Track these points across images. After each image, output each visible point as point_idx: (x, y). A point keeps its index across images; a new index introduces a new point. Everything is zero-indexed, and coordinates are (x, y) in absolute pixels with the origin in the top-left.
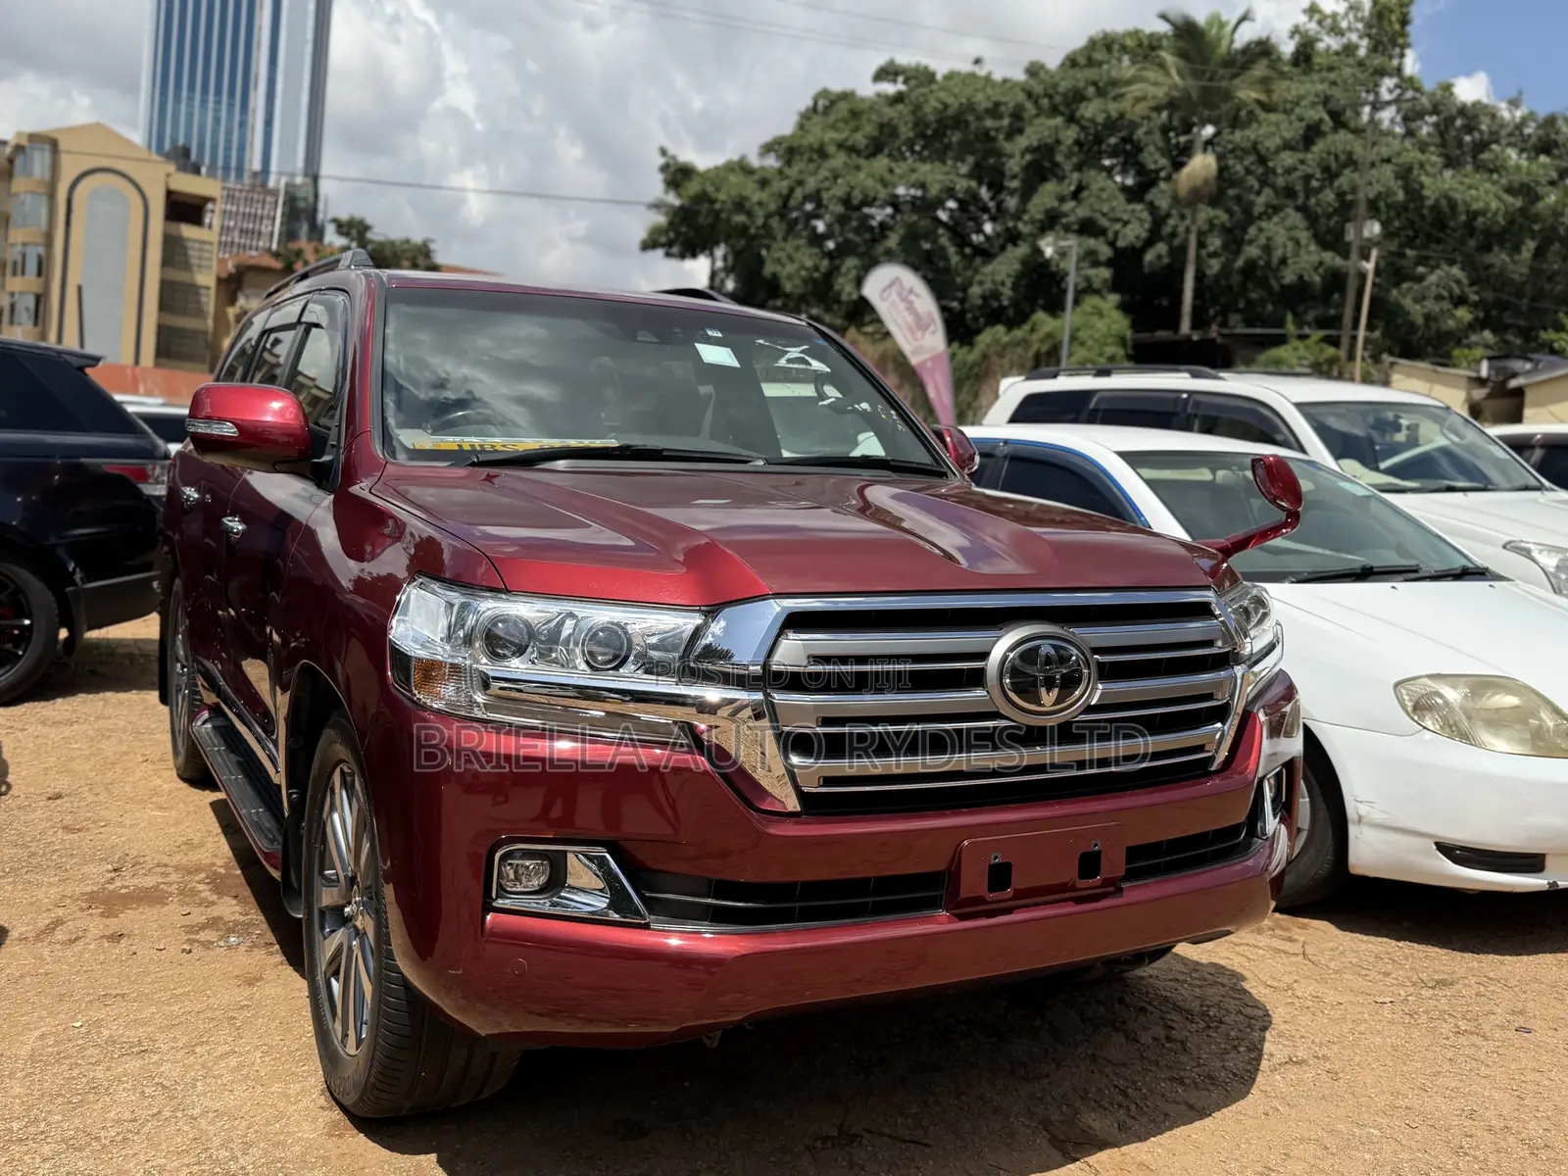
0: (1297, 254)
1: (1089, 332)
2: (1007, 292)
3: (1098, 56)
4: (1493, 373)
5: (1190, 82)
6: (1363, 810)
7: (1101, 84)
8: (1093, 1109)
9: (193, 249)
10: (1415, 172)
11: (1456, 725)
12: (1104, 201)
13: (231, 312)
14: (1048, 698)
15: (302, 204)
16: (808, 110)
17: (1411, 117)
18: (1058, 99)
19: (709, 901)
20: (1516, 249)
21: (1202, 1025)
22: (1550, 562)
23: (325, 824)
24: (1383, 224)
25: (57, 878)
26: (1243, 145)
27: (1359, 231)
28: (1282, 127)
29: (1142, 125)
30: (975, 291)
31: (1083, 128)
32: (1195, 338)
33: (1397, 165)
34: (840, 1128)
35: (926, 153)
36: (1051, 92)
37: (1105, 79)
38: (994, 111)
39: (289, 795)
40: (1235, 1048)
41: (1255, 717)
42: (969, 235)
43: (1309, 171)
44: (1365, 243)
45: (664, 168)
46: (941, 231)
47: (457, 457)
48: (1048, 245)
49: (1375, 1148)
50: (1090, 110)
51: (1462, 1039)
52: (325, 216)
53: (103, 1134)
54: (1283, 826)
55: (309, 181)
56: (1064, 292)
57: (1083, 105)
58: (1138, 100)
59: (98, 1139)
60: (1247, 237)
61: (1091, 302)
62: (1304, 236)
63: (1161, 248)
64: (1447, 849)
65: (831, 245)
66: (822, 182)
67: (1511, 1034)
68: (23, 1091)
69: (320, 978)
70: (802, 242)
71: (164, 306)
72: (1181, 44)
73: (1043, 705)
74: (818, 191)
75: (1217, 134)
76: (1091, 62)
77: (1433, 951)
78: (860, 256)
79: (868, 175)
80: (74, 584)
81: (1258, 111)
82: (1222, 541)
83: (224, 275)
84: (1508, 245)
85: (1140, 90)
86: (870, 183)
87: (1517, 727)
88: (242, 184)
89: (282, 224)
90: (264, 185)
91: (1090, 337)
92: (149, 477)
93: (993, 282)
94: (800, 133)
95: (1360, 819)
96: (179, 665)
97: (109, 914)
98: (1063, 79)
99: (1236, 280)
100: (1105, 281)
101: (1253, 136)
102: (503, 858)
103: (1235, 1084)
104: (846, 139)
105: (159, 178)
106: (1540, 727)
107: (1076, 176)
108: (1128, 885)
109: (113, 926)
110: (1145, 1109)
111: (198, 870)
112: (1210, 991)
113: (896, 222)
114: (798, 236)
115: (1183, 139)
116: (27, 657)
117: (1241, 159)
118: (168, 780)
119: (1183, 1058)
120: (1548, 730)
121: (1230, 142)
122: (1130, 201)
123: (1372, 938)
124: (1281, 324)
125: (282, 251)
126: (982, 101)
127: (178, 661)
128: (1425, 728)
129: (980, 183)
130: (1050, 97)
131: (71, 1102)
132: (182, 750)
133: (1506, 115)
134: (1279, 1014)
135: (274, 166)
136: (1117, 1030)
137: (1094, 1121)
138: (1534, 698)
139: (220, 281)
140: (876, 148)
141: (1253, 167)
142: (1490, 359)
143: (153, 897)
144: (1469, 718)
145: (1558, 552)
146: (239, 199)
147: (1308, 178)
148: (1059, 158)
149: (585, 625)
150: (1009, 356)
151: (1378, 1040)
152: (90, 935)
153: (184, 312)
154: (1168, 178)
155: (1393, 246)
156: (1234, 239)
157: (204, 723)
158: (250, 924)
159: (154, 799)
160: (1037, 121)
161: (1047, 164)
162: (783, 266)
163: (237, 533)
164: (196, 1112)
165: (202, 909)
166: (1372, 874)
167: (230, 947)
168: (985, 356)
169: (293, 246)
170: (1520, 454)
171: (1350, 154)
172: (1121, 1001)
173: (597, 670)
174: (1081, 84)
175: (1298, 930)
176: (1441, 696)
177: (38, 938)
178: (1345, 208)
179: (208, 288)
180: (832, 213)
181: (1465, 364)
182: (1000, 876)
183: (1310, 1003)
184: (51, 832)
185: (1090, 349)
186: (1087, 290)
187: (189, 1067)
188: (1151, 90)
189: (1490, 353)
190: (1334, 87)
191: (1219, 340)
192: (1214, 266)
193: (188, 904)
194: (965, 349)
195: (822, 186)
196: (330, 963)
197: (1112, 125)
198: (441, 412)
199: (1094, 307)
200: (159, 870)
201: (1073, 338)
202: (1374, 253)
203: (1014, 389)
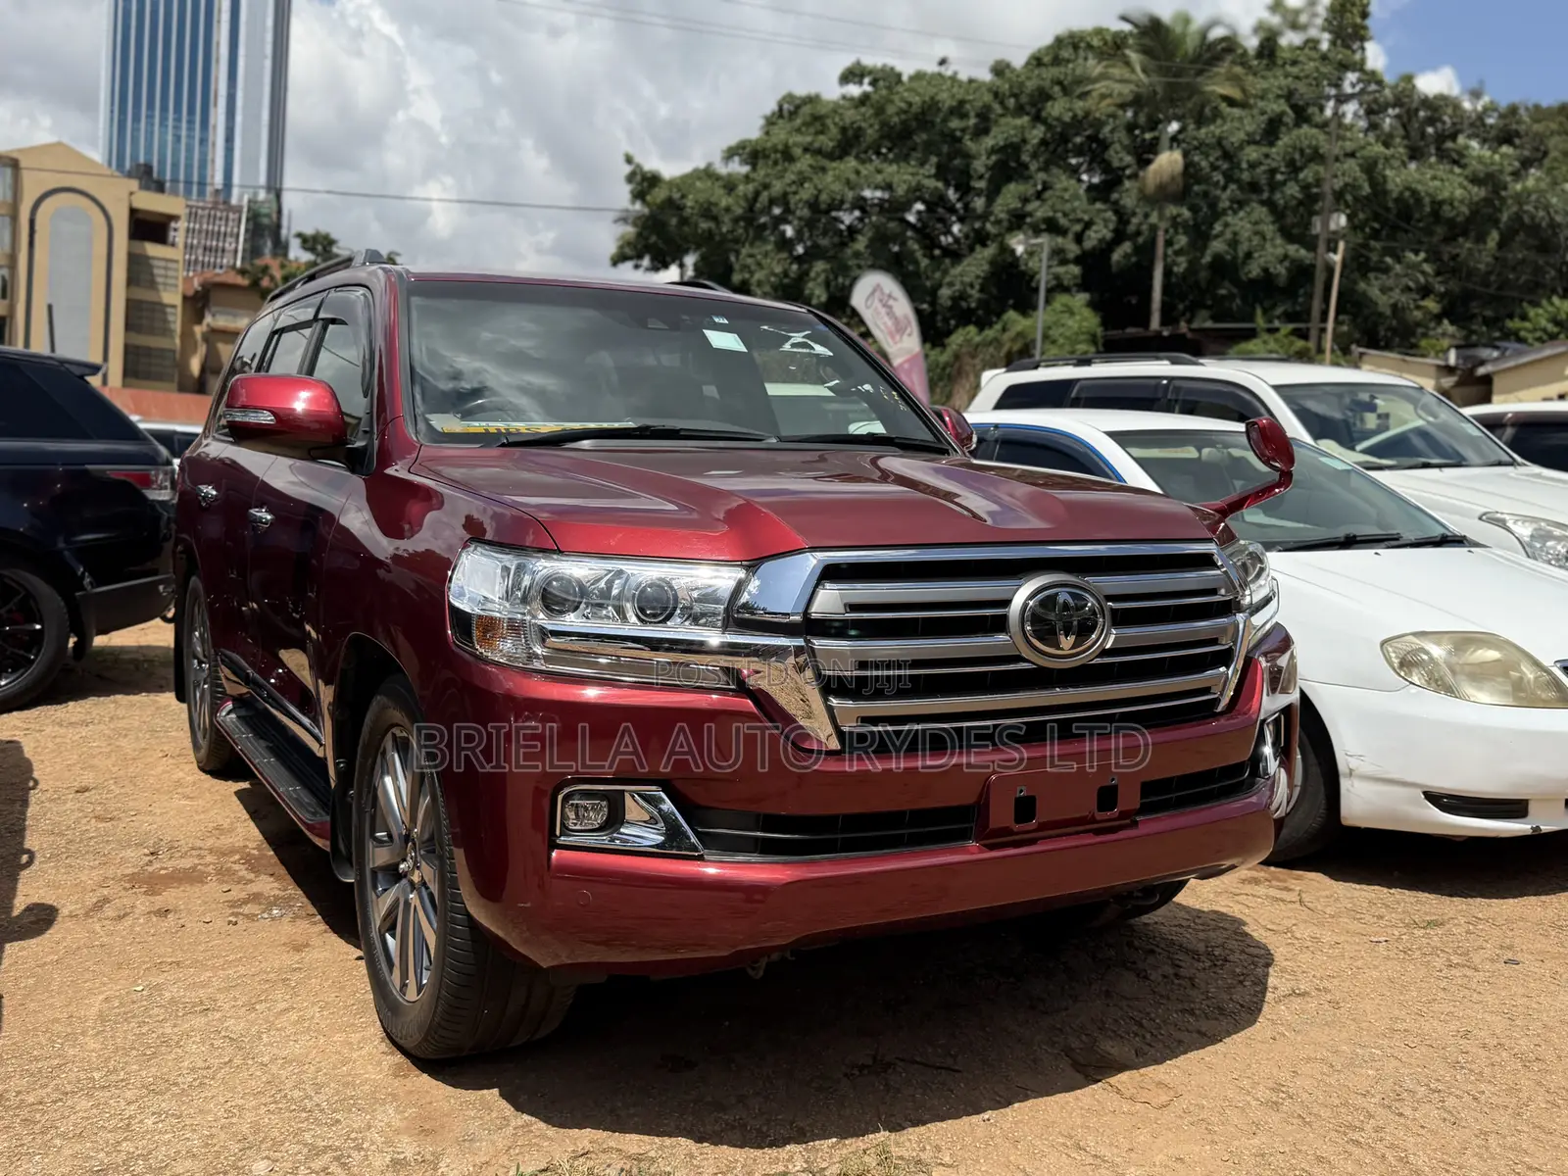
0: (1263, 248)
1: (1061, 330)
2: (975, 293)
3: (1066, 53)
4: (1461, 361)
5: (1155, 78)
6: (1354, 763)
7: (1066, 83)
8: (1111, 1038)
9: (159, 267)
10: (1380, 166)
11: (1441, 679)
12: (1067, 201)
13: (198, 330)
14: (1067, 642)
15: (265, 221)
16: (773, 114)
17: (1373, 111)
18: (1024, 99)
19: (759, 834)
20: (1481, 239)
21: (1208, 964)
22: (1525, 531)
23: (375, 789)
24: (1350, 218)
25: (97, 862)
26: (1207, 141)
27: (1326, 224)
28: (1245, 122)
29: (1108, 123)
30: (945, 293)
31: (1049, 127)
32: (1166, 333)
33: (1363, 158)
34: (874, 1058)
35: (891, 156)
36: (1016, 91)
37: (1069, 78)
38: (959, 110)
39: (336, 765)
40: (1241, 982)
41: (1257, 662)
42: (938, 236)
43: (1274, 165)
44: (1331, 236)
45: (630, 178)
46: (909, 233)
47: (485, 439)
48: (1019, 243)
49: (1378, 1065)
50: (1057, 108)
51: (1454, 972)
52: (289, 229)
53: (180, 1080)
54: (1282, 770)
55: (272, 196)
56: (1036, 290)
57: (1049, 104)
58: (1103, 97)
59: (176, 1084)
60: (1214, 232)
61: (1062, 299)
62: (1269, 229)
63: (1127, 247)
64: (1435, 798)
65: (800, 250)
66: (790, 185)
67: (1501, 965)
68: (98, 1046)
69: (375, 935)
70: (769, 247)
71: (129, 326)
72: (1147, 41)
73: (1062, 649)
74: (785, 195)
75: (1180, 131)
76: (1057, 61)
77: (1423, 896)
78: (827, 259)
79: (833, 179)
80: (83, 588)
81: (1223, 106)
82: (1218, 503)
83: (190, 293)
84: (1473, 234)
85: (1107, 87)
86: (837, 187)
87: (1500, 679)
88: (204, 201)
89: (245, 240)
90: (226, 202)
91: (1061, 335)
92: (152, 482)
93: (962, 283)
94: (765, 138)
95: (1351, 773)
96: (196, 661)
97: (152, 892)
98: (1029, 78)
99: (1203, 275)
100: (1075, 277)
101: (1218, 132)
102: (566, 798)
103: (1243, 1015)
104: (811, 143)
105: (122, 196)
106: (1521, 678)
107: (1041, 176)
108: (1142, 818)
109: (159, 901)
110: (1160, 1037)
111: (232, 851)
112: (1212, 934)
113: (865, 225)
114: (765, 241)
115: (1148, 136)
116: (39, 661)
117: (1207, 156)
118: (189, 772)
119: (1193, 993)
120: (1529, 682)
121: (1195, 138)
122: (1092, 201)
123: (1364, 887)
124: (1251, 318)
125: (248, 267)
126: (946, 100)
127: (196, 657)
128: (1411, 683)
129: (947, 184)
130: (1015, 96)
131: (145, 1055)
132: (203, 743)
133: (1467, 105)
134: (1280, 951)
135: (236, 179)
136: (1127, 969)
137: (1112, 1048)
138: (1513, 650)
139: (185, 298)
140: (842, 150)
141: (1220, 163)
142: (1458, 347)
143: (191, 877)
144: (1453, 672)
145: (1531, 522)
146: (202, 217)
147: (1273, 172)
148: (1025, 158)
149: (633, 582)
150: (981, 356)
151: (1375, 974)
152: (137, 911)
153: (151, 332)
154: (1134, 176)
155: (1359, 239)
156: (1200, 235)
157: (229, 713)
158: (290, 898)
159: (179, 790)
160: (1003, 121)
161: (1013, 164)
162: (752, 273)
163: (266, 523)
164: (266, 1059)
165: (240, 886)
166: (1363, 825)
167: (273, 919)
168: (957, 357)
169: (259, 262)
170: (1491, 432)
171: (1316, 150)
172: (1130, 945)
173: (646, 622)
174: (1047, 84)
175: (1294, 881)
176: (1427, 653)
177: (87, 915)
178: (1310, 201)
179: (174, 306)
180: (800, 219)
181: (1432, 354)
182: (1025, 808)
183: (1310, 944)
184: (84, 821)
185: (1062, 346)
186: (1058, 287)
187: (253, 1023)
188: (1117, 87)
189: (1456, 342)
190: (1297, 81)
191: (1189, 335)
192: (1181, 265)
193: (226, 882)
194: (938, 350)
195: (789, 189)
196: (385, 919)
197: (1077, 123)
198: (462, 400)
199: (1066, 305)
200: (194, 853)
201: (1046, 337)
202: (1341, 245)
203: (996, 381)
